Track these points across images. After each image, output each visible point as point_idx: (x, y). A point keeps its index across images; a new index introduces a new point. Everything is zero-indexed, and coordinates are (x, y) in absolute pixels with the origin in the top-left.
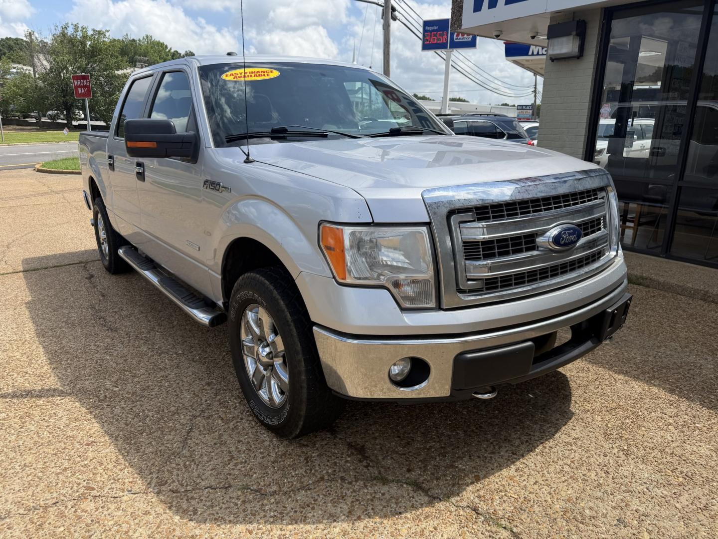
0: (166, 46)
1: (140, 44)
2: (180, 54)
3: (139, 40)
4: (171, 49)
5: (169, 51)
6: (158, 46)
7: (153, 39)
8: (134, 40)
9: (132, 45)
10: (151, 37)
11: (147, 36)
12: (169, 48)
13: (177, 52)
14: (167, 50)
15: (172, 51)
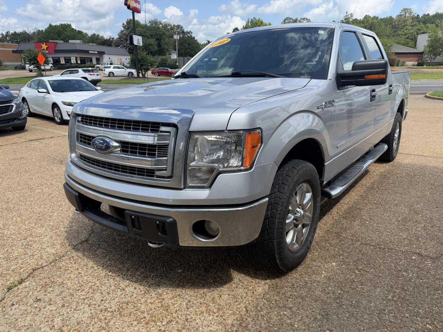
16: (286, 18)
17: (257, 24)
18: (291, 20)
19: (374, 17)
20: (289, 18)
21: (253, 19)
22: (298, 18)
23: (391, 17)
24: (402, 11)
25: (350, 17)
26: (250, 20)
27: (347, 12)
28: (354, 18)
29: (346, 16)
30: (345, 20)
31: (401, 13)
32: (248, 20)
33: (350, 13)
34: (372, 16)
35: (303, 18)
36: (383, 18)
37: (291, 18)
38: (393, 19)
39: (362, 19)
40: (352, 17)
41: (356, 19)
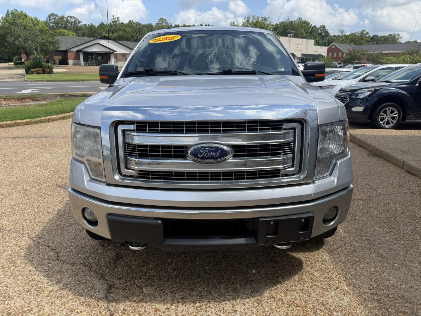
0: (309, 24)
1: (294, 23)
2: (317, 27)
3: (295, 21)
4: (311, 25)
5: (311, 26)
6: (304, 24)
7: (302, 20)
8: (292, 21)
9: (290, 24)
10: (301, 19)
11: (299, 19)
12: (310, 25)
13: (315, 26)
14: (309, 26)
15: (312, 26)
16: (50, 14)
17: (20, 17)
18: (57, 16)
19: (137, 22)
20: (54, 14)
21: (13, 10)
22: (64, 15)
23: (151, 24)
24: (159, 20)
25: (117, 20)
26: (10, 12)
27: (113, 15)
28: (121, 22)
29: (113, 19)
30: (113, 22)
31: (159, 22)
32: (8, 12)
33: (116, 17)
34: (135, 22)
35: (69, 16)
36: (144, 24)
37: (57, 15)
38: (153, 26)
39: (127, 23)
40: (118, 20)
41: (122, 23)
